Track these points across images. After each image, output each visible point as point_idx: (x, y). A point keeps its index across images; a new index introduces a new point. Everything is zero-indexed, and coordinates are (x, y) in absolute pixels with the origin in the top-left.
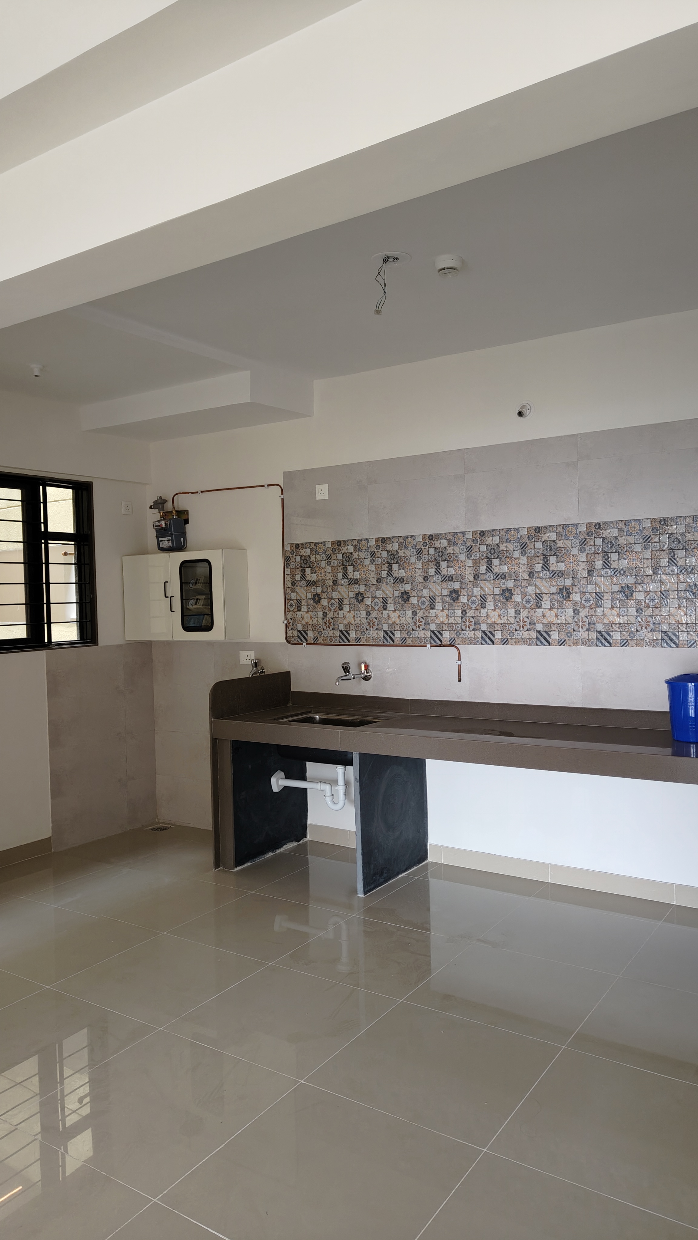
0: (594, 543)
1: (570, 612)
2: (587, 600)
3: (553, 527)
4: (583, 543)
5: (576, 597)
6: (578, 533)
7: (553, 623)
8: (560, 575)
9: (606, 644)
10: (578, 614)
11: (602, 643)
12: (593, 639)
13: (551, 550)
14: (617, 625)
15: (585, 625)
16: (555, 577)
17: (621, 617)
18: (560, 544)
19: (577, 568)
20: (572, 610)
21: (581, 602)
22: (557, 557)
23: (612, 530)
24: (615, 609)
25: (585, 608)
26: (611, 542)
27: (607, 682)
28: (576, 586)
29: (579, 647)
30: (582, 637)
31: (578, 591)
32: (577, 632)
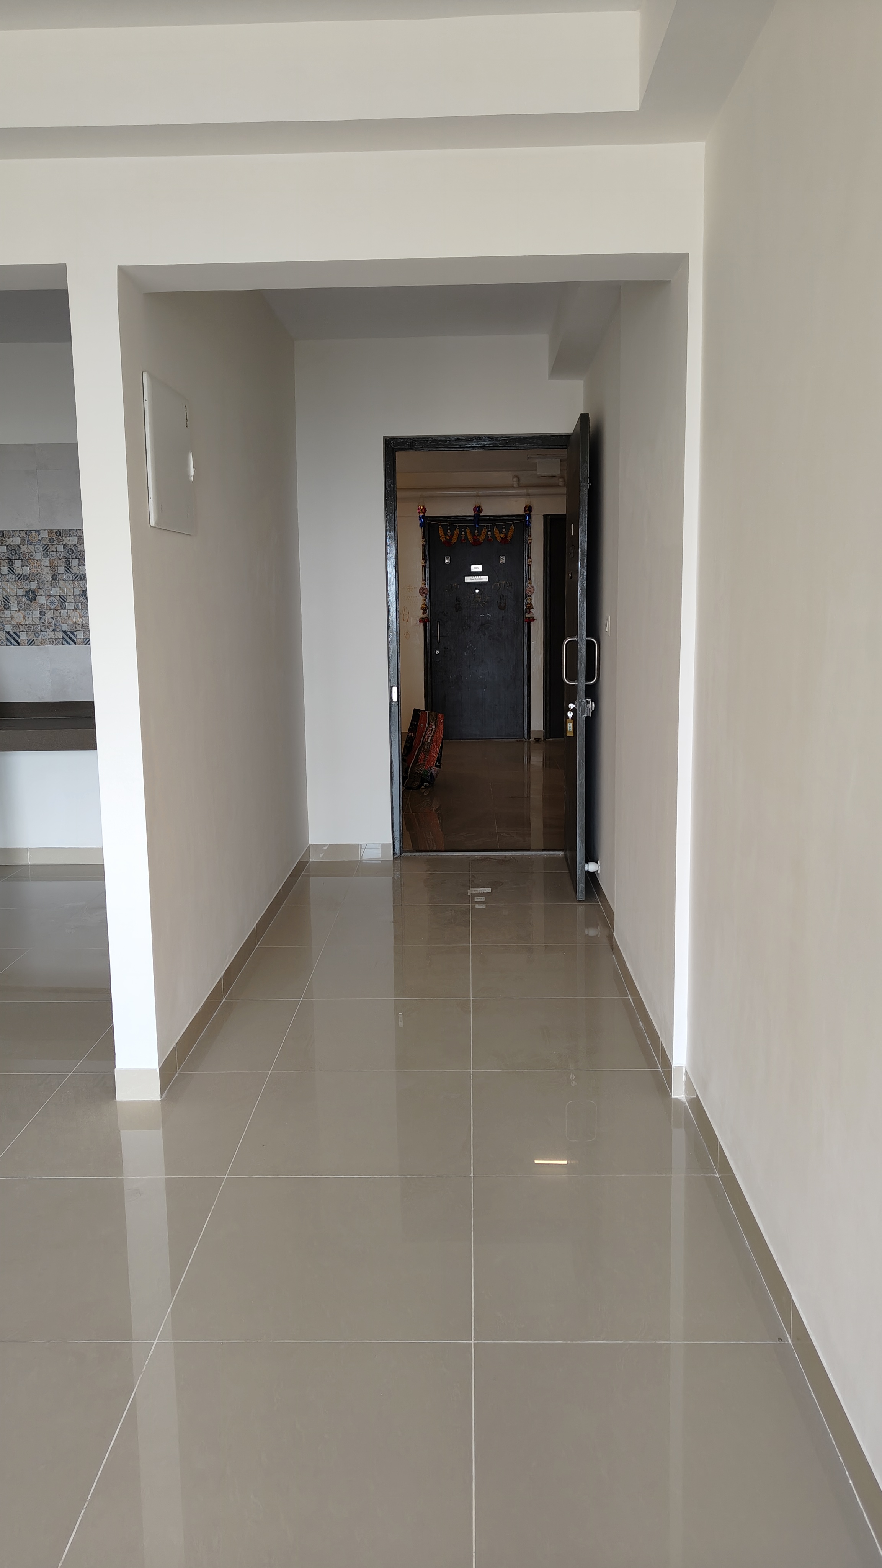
0: (56, 549)
1: (37, 613)
2: (52, 603)
3: (17, 532)
4: (46, 548)
5: (42, 600)
6: (40, 539)
7: (21, 624)
8: (26, 578)
9: (71, 642)
10: (44, 615)
11: (67, 642)
12: (60, 639)
13: (15, 554)
14: (80, 625)
15: (51, 626)
16: (20, 581)
17: (83, 617)
18: (24, 549)
19: (41, 572)
20: (38, 611)
21: (47, 604)
22: (22, 561)
23: (71, 538)
24: (77, 610)
25: (50, 610)
26: (71, 549)
27: (73, 678)
28: (41, 589)
29: (46, 646)
30: (49, 637)
31: (43, 594)
32: (44, 633)
